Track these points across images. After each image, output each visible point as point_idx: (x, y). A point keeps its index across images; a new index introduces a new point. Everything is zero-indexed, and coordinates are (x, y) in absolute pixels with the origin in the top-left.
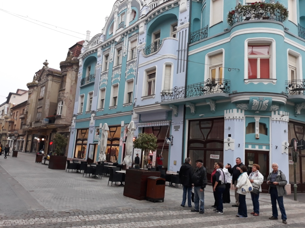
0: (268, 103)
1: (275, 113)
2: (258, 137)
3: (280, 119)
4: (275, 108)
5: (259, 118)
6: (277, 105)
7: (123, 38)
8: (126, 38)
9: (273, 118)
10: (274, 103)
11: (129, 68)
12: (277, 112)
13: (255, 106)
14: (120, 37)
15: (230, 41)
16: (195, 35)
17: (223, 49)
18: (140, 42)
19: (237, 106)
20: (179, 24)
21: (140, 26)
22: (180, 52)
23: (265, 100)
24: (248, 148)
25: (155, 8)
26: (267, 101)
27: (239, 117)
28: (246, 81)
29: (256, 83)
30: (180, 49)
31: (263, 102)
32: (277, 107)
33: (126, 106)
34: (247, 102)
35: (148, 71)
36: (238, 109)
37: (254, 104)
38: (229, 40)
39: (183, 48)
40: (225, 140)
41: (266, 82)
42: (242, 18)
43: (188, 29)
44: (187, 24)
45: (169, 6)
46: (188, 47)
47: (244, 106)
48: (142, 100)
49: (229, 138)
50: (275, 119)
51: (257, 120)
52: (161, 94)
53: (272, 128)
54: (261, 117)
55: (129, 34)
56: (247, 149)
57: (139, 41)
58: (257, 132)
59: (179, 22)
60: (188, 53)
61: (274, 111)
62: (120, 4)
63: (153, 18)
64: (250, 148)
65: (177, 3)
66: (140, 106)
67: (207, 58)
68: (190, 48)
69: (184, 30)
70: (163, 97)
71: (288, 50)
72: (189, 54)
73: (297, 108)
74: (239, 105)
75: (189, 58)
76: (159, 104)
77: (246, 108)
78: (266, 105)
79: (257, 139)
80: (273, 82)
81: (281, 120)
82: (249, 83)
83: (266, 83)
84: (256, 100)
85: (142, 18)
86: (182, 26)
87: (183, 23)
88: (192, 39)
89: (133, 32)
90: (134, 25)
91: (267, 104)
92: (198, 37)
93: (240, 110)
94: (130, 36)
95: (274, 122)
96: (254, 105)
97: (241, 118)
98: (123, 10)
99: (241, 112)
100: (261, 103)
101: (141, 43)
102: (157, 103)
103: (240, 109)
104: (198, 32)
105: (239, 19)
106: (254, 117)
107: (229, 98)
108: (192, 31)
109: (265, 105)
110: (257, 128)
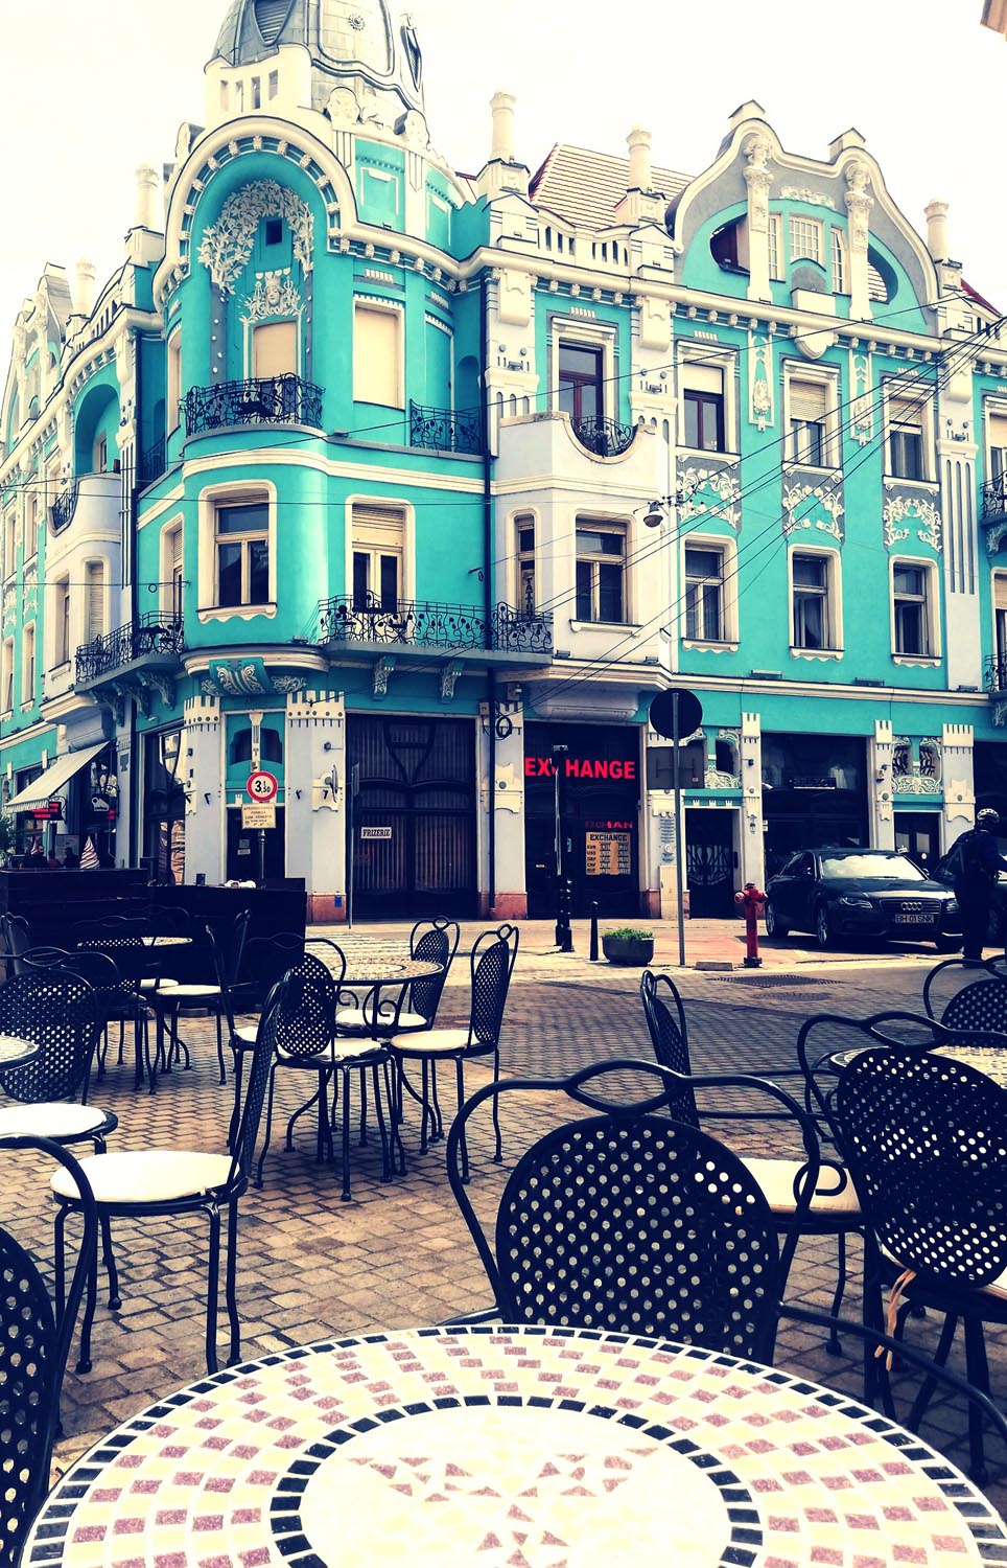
0: (256, 673)
1: (295, 701)
2: (256, 771)
3: (308, 713)
4: (290, 685)
5: (261, 717)
6: (292, 677)
9: (292, 714)
10: (277, 671)
12: (300, 695)
13: (228, 684)
14: (27, 455)
17: (182, 518)
19: (201, 687)
21: (58, 420)
23: (244, 665)
24: (235, 804)
26: (251, 669)
27: (208, 719)
28: (202, 616)
29: (223, 619)
31: (239, 671)
32: (296, 682)
35: (59, 588)
36: (204, 695)
37: (223, 679)
39: (129, 507)
41: (248, 613)
43: (135, 442)
45: (98, 358)
47: (209, 686)
48: (52, 680)
49: (190, 779)
50: (295, 716)
51: (256, 719)
53: (293, 741)
54: (263, 713)
56: (231, 806)
58: (256, 758)
61: (290, 694)
63: (77, 398)
64: (239, 803)
65: (111, 349)
66: (49, 699)
67: (162, 541)
68: (143, 504)
69: (129, 446)
70: (78, 667)
71: (351, 499)
72: (140, 526)
73: (374, 675)
74: (203, 683)
76: (73, 694)
77: (218, 693)
78: (252, 679)
80: (264, 612)
81: (312, 715)
82: (209, 619)
83: (247, 618)
84: (223, 670)
86: (123, 432)
87: (125, 421)
90: (47, 415)
91: (256, 678)
93: (208, 699)
94: (49, 451)
95: (296, 723)
96: (226, 682)
97: (214, 720)
99: (212, 704)
100: (237, 674)
101: (65, 481)
102: (70, 688)
103: (209, 695)
106: (247, 714)
107: (180, 665)
109: (248, 679)
110: (256, 746)
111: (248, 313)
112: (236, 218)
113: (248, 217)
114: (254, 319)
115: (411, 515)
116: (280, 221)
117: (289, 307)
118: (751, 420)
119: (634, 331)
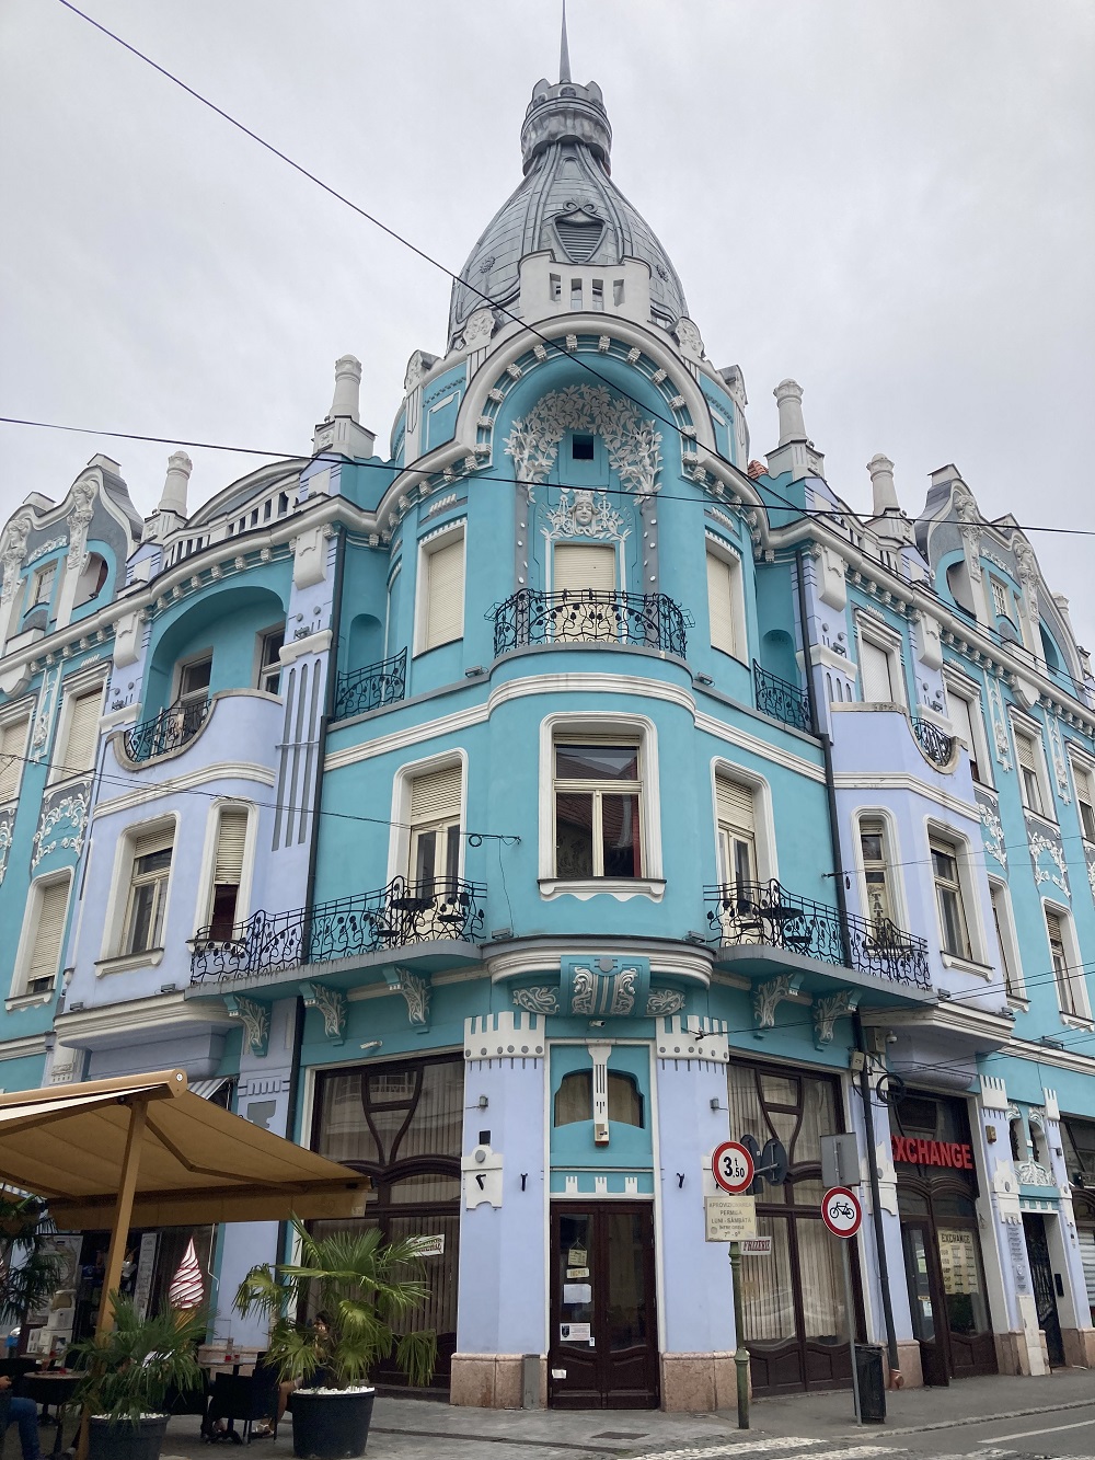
0: (636, 982)
1: (669, 1029)
2: (605, 1138)
3: (691, 1050)
4: (669, 1005)
5: (607, 1052)
6: (675, 991)
7: (37, 675)
8: (52, 678)
9: (663, 1050)
10: (660, 981)
11: (56, 816)
12: (677, 1021)
13: (583, 996)
14: (21, 672)
15: (488, 721)
16: (355, 687)
17: (463, 751)
18: (113, 699)
19: (512, 997)
20: (289, 636)
21: (119, 629)
22: (291, 753)
23: (620, 968)
24: (564, 1191)
25: (190, 556)
26: (630, 974)
27: (525, 1049)
28: (547, 889)
29: (584, 897)
30: (292, 741)
31: (612, 977)
32: (677, 1000)
33: (23, 1010)
34: (550, 979)
35: (137, 838)
36: (518, 1010)
37: (578, 987)
38: (484, 716)
39: (304, 739)
40: (467, 1162)
41: (623, 892)
42: (529, 631)
43: (325, 658)
44: (322, 638)
45: (252, 555)
46: (325, 733)
47: (542, 997)
48: (100, 978)
49: (484, 1148)
50: (670, 1052)
51: (600, 1058)
52: (192, 948)
53: (660, 1089)
54: (613, 1046)
55: (70, 660)
56: (559, 1195)
57: (112, 693)
58: (601, 1117)
59: (292, 627)
60: (322, 760)
61: (665, 1018)
62: (36, 521)
63: (181, 601)
64: (572, 1191)
65: (286, 545)
66: (87, 1005)
67: (398, 785)
68: (333, 739)
69: (311, 661)
70: (197, 959)
71: (714, 761)
72: (329, 766)
73: (759, 1001)
74: (524, 992)
75: (328, 779)
76: (180, 998)
77: (551, 1007)
78: (626, 989)
79: (603, 1145)
80: (650, 892)
81: (696, 1053)
82: (558, 895)
83: (623, 898)
84: (584, 972)
85: (128, 596)
86: (299, 647)
87: (305, 633)
88: (341, 702)
89: (87, 652)
90: (94, 622)
91: (631, 989)
92: (367, 693)
93: (525, 1017)
94: (71, 668)
95: (670, 1064)
96: (580, 992)
97: (532, 1052)
98: (50, 549)
99: (533, 1025)
100: (606, 981)
101: (120, 705)
102: (170, 991)
103: (527, 1011)
104: (368, 675)
105: (519, 632)
106: (586, 1046)
107: (482, 963)
108: (343, 666)
109: (621, 990)
110: (600, 1096)
111: (550, 526)
112: (542, 420)
113: (554, 424)
114: (559, 536)
115: (767, 795)
116: (591, 439)
117: (607, 530)
118: (999, 759)
119: (913, 643)
